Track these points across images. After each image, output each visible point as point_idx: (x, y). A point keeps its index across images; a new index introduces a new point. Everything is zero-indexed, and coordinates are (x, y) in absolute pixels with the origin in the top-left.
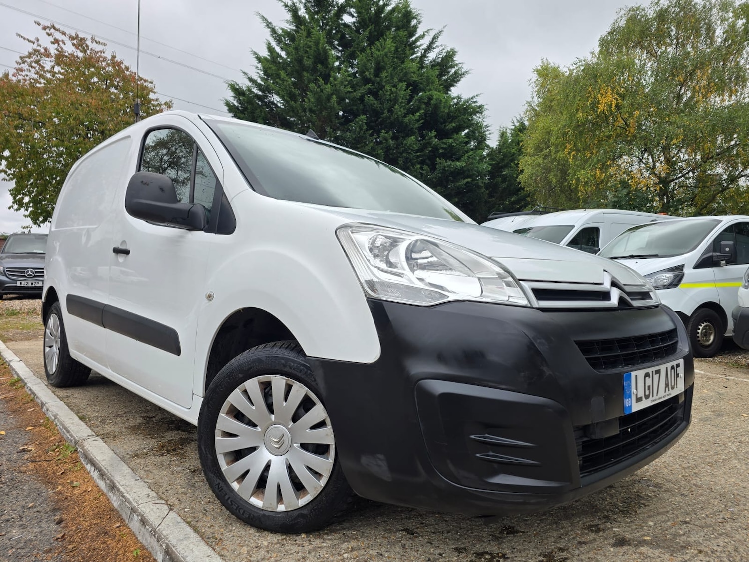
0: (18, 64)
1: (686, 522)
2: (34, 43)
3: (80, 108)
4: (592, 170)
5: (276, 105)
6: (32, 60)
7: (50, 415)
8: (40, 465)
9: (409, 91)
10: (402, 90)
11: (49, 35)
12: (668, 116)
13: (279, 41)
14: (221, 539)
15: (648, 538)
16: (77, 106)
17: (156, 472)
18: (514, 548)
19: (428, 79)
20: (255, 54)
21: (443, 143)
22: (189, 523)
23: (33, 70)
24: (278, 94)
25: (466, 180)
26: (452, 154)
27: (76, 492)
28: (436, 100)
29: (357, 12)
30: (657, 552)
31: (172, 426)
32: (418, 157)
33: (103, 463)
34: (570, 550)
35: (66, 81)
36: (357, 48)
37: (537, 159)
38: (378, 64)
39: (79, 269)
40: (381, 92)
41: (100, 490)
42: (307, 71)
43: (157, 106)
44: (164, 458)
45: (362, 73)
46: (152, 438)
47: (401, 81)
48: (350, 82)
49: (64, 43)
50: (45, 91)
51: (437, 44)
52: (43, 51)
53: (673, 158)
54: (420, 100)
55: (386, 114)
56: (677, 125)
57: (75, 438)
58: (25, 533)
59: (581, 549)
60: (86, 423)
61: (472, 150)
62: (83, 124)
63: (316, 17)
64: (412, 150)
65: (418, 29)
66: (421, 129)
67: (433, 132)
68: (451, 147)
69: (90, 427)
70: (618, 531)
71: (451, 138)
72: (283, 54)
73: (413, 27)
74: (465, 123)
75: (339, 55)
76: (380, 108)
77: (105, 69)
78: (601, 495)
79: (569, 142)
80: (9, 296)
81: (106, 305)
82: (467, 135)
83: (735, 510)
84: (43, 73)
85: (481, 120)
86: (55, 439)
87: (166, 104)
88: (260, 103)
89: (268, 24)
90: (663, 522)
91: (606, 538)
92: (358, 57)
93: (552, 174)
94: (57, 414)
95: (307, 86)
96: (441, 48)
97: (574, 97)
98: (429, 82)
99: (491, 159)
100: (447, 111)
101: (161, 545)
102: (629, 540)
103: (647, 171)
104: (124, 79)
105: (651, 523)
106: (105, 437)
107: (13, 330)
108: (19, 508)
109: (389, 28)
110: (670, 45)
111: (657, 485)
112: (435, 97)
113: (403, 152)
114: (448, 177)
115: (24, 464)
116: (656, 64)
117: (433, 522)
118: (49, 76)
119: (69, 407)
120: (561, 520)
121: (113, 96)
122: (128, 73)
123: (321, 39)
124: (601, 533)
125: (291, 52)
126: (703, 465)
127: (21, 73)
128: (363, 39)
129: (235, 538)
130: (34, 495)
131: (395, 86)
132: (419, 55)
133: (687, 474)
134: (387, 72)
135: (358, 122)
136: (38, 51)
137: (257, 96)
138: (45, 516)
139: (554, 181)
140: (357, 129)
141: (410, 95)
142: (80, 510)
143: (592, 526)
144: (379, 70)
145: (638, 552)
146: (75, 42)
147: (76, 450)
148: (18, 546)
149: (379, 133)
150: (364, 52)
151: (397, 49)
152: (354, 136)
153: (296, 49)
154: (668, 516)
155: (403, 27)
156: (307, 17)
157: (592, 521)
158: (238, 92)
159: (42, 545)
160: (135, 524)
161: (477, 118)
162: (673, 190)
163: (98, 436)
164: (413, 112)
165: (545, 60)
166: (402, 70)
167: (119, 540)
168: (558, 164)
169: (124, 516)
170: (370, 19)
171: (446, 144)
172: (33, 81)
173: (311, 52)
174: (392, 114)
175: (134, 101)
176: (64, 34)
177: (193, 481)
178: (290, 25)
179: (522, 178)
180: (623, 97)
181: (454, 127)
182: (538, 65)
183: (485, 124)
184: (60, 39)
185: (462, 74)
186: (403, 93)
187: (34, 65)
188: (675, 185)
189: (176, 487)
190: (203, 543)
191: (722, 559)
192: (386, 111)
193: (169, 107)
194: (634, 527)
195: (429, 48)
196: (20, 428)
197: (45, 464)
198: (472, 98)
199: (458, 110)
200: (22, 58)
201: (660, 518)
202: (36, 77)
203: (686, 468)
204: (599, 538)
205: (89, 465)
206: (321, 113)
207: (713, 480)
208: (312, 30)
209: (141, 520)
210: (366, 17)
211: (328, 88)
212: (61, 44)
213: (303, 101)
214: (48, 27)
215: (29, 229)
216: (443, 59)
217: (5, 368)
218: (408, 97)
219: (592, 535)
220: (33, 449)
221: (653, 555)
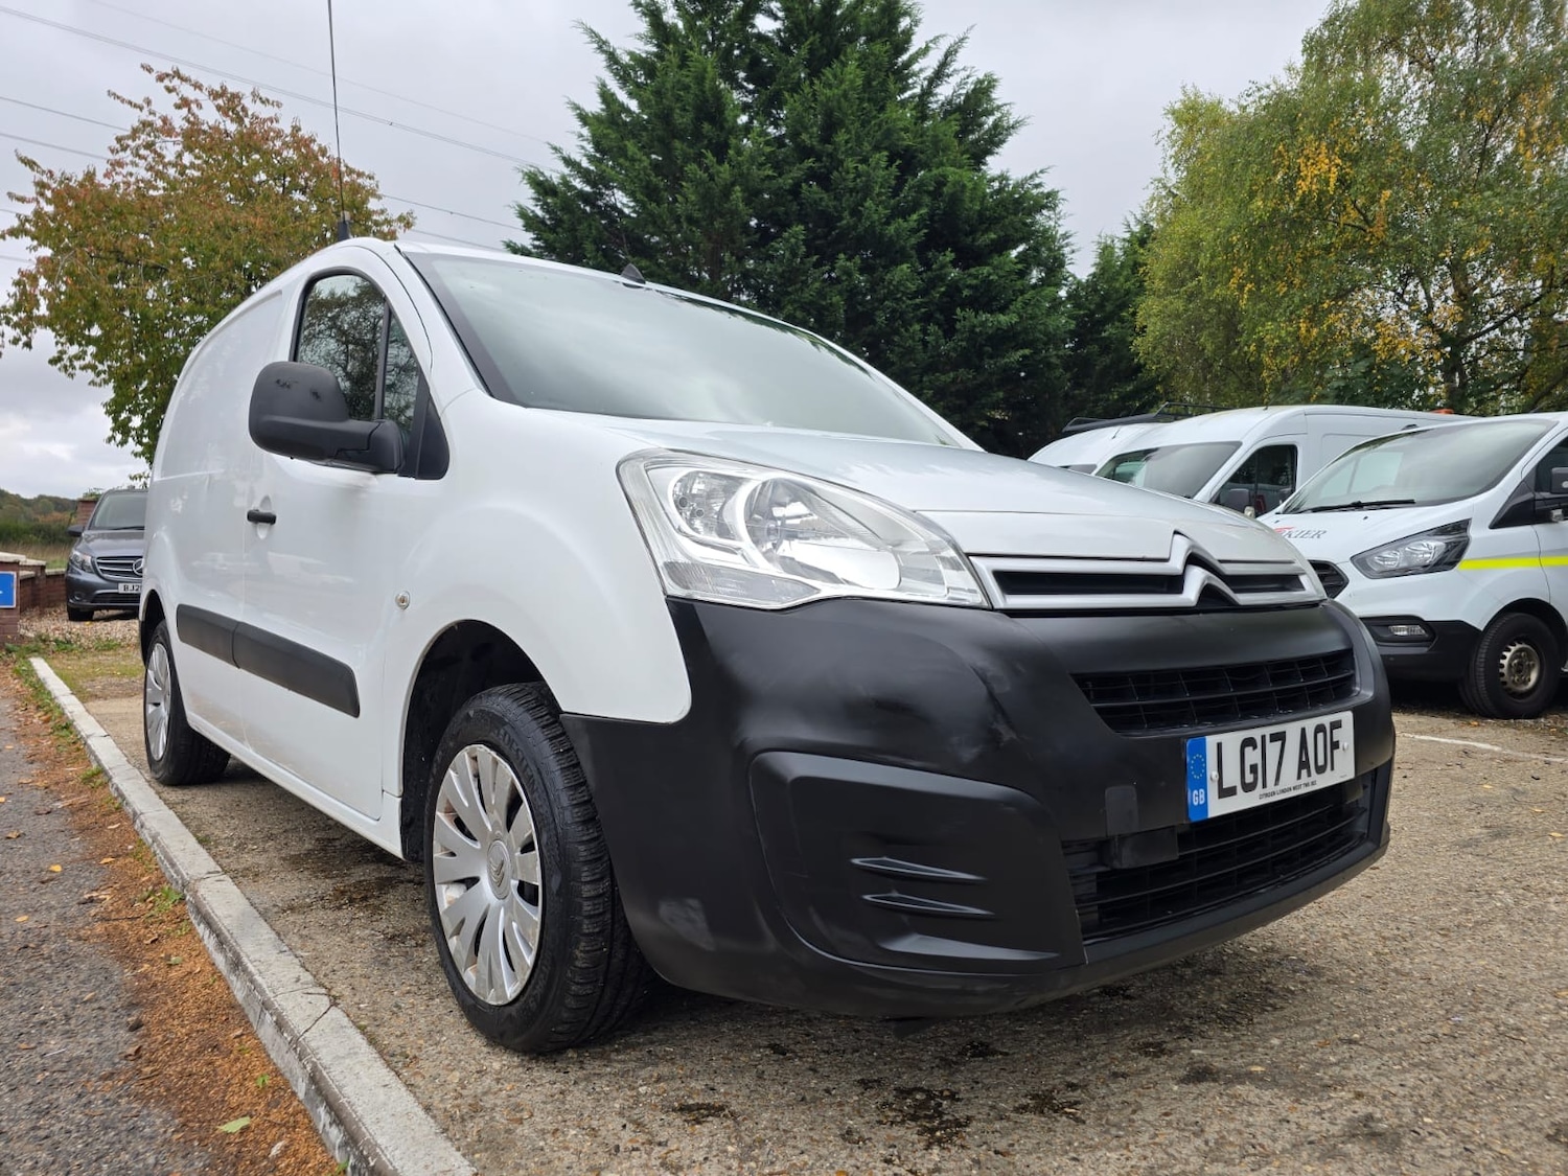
0: (112, 151)
1: (1351, 1042)
2: (141, 109)
3: (234, 235)
4: (1291, 321)
5: (621, 212)
6: (138, 142)
7: (146, 836)
8: (116, 927)
9: (894, 169)
10: (880, 169)
11: (169, 90)
12: (1459, 197)
13: (624, 75)
14: (415, 1057)
15: (1259, 1069)
16: (227, 231)
17: (321, 938)
18: (977, 1083)
19: (936, 141)
20: (576, 107)
21: (970, 275)
22: (362, 1029)
23: (142, 163)
24: (622, 188)
25: (1021, 352)
26: (988, 298)
27: (173, 974)
28: (954, 185)
29: (786, 9)
30: (1267, 1095)
31: (369, 855)
32: (917, 307)
33: (227, 922)
34: (1091, 1087)
35: (206, 181)
36: (785, 84)
37: (1171, 303)
38: (828, 114)
39: (220, 556)
40: (835, 173)
41: (215, 972)
42: (682, 139)
43: (383, 224)
44: (340, 914)
45: (794, 135)
46: (326, 877)
47: (877, 148)
48: (770, 157)
49: (199, 106)
50: (166, 203)
51: (954, 66)
52: (159, 123)
53: (1475, 288)
54: (920, 188)
55: (847, 220)
56: (1477, 216)
57: (182, 878)
58: (71, 1046)
59: (1113, 1086)
60: (209, 850)
61: (1034, 287)
62: (240, 267)
63: (698, 23)
64: (904, 293)
65: (913, 37)
66: (922, 249)
67: (948, 253)
68: (987, 282)
69: (214, 857)
70: (1199, 1055)
71: (989, 265)
72: (633, 105)
73: (903, 32)
74: (1016, 230)
75: (749, 100)
76: (835, 207)
77: (280, 155)
78: (1188, 989)
79: (1239, 264)
80: (106, 613)
81: (239, 623)
82: (1022, 257)
83: (1465, 1020)
84: (161, 167)
85: (1052, 223)
86: (149, 880)
87: (401, 219)
88: (588, 209)
89: (602, 45)
90: (1302, 1039)
91: (1171, 1068)
92: (786, 102)
93: (1206, 333)
94: (158, 834)
95: (681, 169)
96: (963, 74)
97: (1247, 164)
98: (938, 146)
99: (1077, 306)
100: (978, 208)
101: (305, 1067)
102: (1218, 1072)
103: (1413, 318)
104: (316, 172)
105: (1275, 1042)
106: (237, 876)
107: (104, 679)
108: (67, 1003)
109: (851, 38)
110: (1463, 42)
111: (1315, 972)
112: (950, 178)
113: (885, 298)
114: (982, 346)
115: (89, 924)
116: (1432, 85)
117: (831, 1033)
118: (172, 172)
119: (182, 819)
120: (1090, 1033)
121: (297, 208)
122: (325, 160)
123: (709, 69)
124: (1164, 1058)
125: (650, 101)
126: (1429, 933)
127: (118, 170)
128: (798, 64)
129: (443, 1056)
130: (97, 980)
131: (865, 161)
132: (917, 90)
133: (1386, 951)
134: (848, 132)
135: (787, 240)
136: (150, 124)
137: (581, 195)
138: (110, 1018)
139: (1210, 347)
140: (787, 254)
141: (897, 178)
142: (176, 1006)
143: (1150, 1045)
144: (830, 127)
145: (1228, 1095)
146: (220, 102)
147: (182, 899)
148: (55, 1068)
149: (833, 259)
150: (797, 93)
151: (868, 81)
152: (780, 270)
153: (658, 93)
154: (1316, 1030)
155: (881, 35)
156: (681, 25)
157: (1152, 1035)
158: (543, 187)
159: (97, 1066)
160: (266, 1032)
161: (1043, 219)
162: (1476, 359)
163: (226, 872)
164: (904, 214)
165: (1189, 89)
166: (880, 126)
167: (237, 1060)
168: (1219, 312)
169: (251, 1018)
170: (810, 22)
171: (976, 277)
172: (142, 185)
173: (690, 98)
174: (860, 220)
175: (338, 216)
176: (198, 86)
177: (387, 955)
178: (646, 44)
179: (1140, 345)
180: (1353, 159)
181: (992, 240)
182: (1176, 99)
183: (1061, 231)
184: (192, 98)
185: (1009, 128)
186: (882, 173)
187: (143, 152)
188: (1480, 348)
189: (351, 965)
190: (380, 1063)
191: (1401, 1110)
192: (846, 213)
193: (408, 225)
194: (1238, 1048)
195: (939, 75)
196: (89, 860)
197: (125, 925)
198: (1031, 177)
199: (1001, 203)
200: (119, 140)
201: (1299, 1032)
202: (148, 175)
203: (1389, 939)
204: (1157, 1068)
205: (202, 926)
206: (712, 224)
207: (1438, 962)
208: (691, 53)
209: (277, 1022)
210: (802, 17)
211: (725, 172)
212: (193, 106)
213: (675, 200)
214: (168, 75)
215: (143, 480)
216: (967, 96)
217: (78, 749)
218: (893, 182)
219: (1145, 1062)
220: (108, 897)
221: (1257, 1101)
